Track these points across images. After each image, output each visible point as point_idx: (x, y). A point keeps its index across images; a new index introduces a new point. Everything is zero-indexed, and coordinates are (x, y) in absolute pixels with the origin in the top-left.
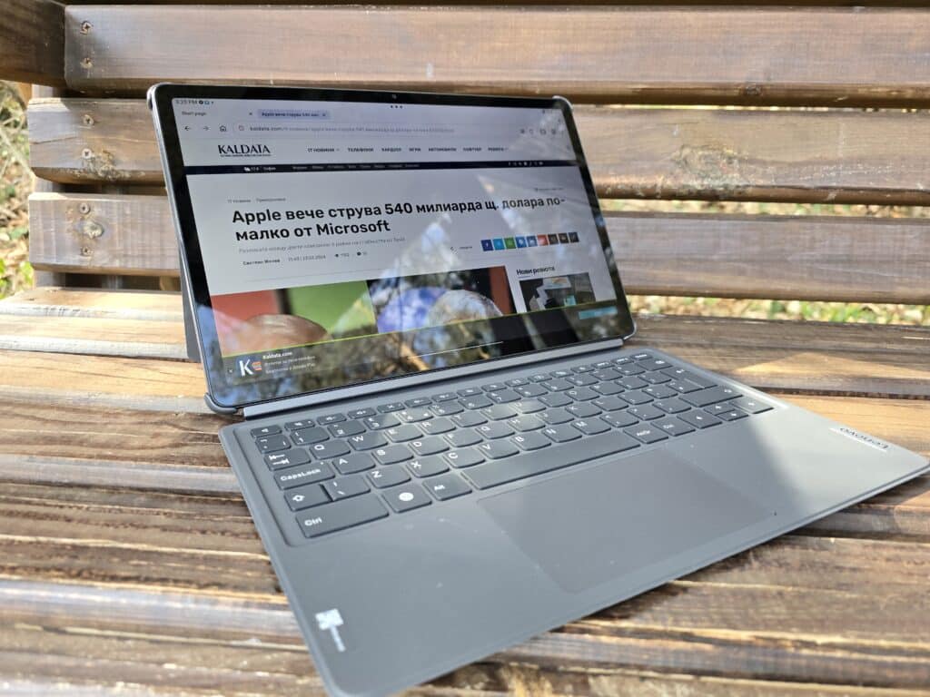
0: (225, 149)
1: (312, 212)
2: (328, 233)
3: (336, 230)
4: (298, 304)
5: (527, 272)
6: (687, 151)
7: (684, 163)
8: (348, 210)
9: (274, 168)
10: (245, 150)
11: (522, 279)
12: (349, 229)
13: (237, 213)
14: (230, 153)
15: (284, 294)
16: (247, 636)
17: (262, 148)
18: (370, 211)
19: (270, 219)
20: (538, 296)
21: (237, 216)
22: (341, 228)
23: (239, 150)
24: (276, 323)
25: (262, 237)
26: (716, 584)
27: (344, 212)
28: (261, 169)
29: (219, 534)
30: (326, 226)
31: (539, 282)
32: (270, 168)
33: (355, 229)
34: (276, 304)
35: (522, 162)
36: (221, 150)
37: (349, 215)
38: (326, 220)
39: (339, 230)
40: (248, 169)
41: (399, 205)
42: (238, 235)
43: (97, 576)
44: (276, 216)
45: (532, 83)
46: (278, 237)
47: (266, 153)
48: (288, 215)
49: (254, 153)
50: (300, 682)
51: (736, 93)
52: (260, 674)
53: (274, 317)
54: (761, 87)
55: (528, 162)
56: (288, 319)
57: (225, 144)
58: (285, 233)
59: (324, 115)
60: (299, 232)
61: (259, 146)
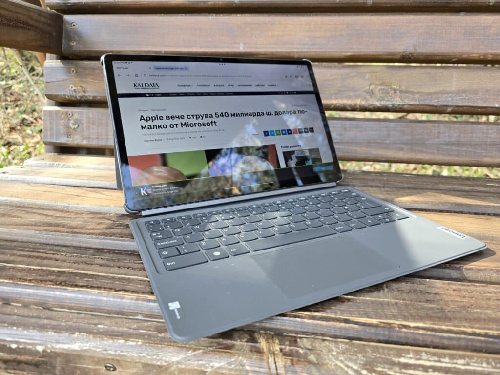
0: (137, 85)
1: (179, 116)
2: (186, 126)
3: (190, 125)
4: (170, 161)
5: (286, 147)
6: (372, 87)
7: (371, 93)
8: (196, 116)
9: (160, 95)
10: (147, 85)
11: (284, 151)
12: (197, 125)
13: (142, 116)
14: (139, 87)
15: (163, 156)
16: (137, 314)
17: (155, 85)
18: (208, 116)
19: (158, 119)
20: (292, 159)
21: (142, 118)
22: (193, 124)
23: (144, 86)
24: (159, 170)
25: (154, 128)
26: (364, 298)
27: (195, 117)
28: (154, 95)
29: (126, 268)
30: (185, 123)
31: (293, 152)
32: (159, 95)
33: (200, 125)
34: (159, 161)
35: (286, 92)
36: (135, 86)
37: (197, 118)
38: (186, 120)
39: (192, 125)
40: (148, 95)
41: (222, 113)
42: (142, 127)
43: (69, 284)
44: (161, 118)
45: (293, 52)
46: (161, 128)
47: (157, 87)
48: (167, 118)
49: (151, 87)
50: (160, 335)
51: (398, 57)
52: (141, 331)
53: (159, 167)
54: (412, 54)
55: (289, 92)
56: (166, 169)
57: (137, 83)
58: (165, 126)
59: (186, 69)
60: (172, 126)
61: (154, 84)
